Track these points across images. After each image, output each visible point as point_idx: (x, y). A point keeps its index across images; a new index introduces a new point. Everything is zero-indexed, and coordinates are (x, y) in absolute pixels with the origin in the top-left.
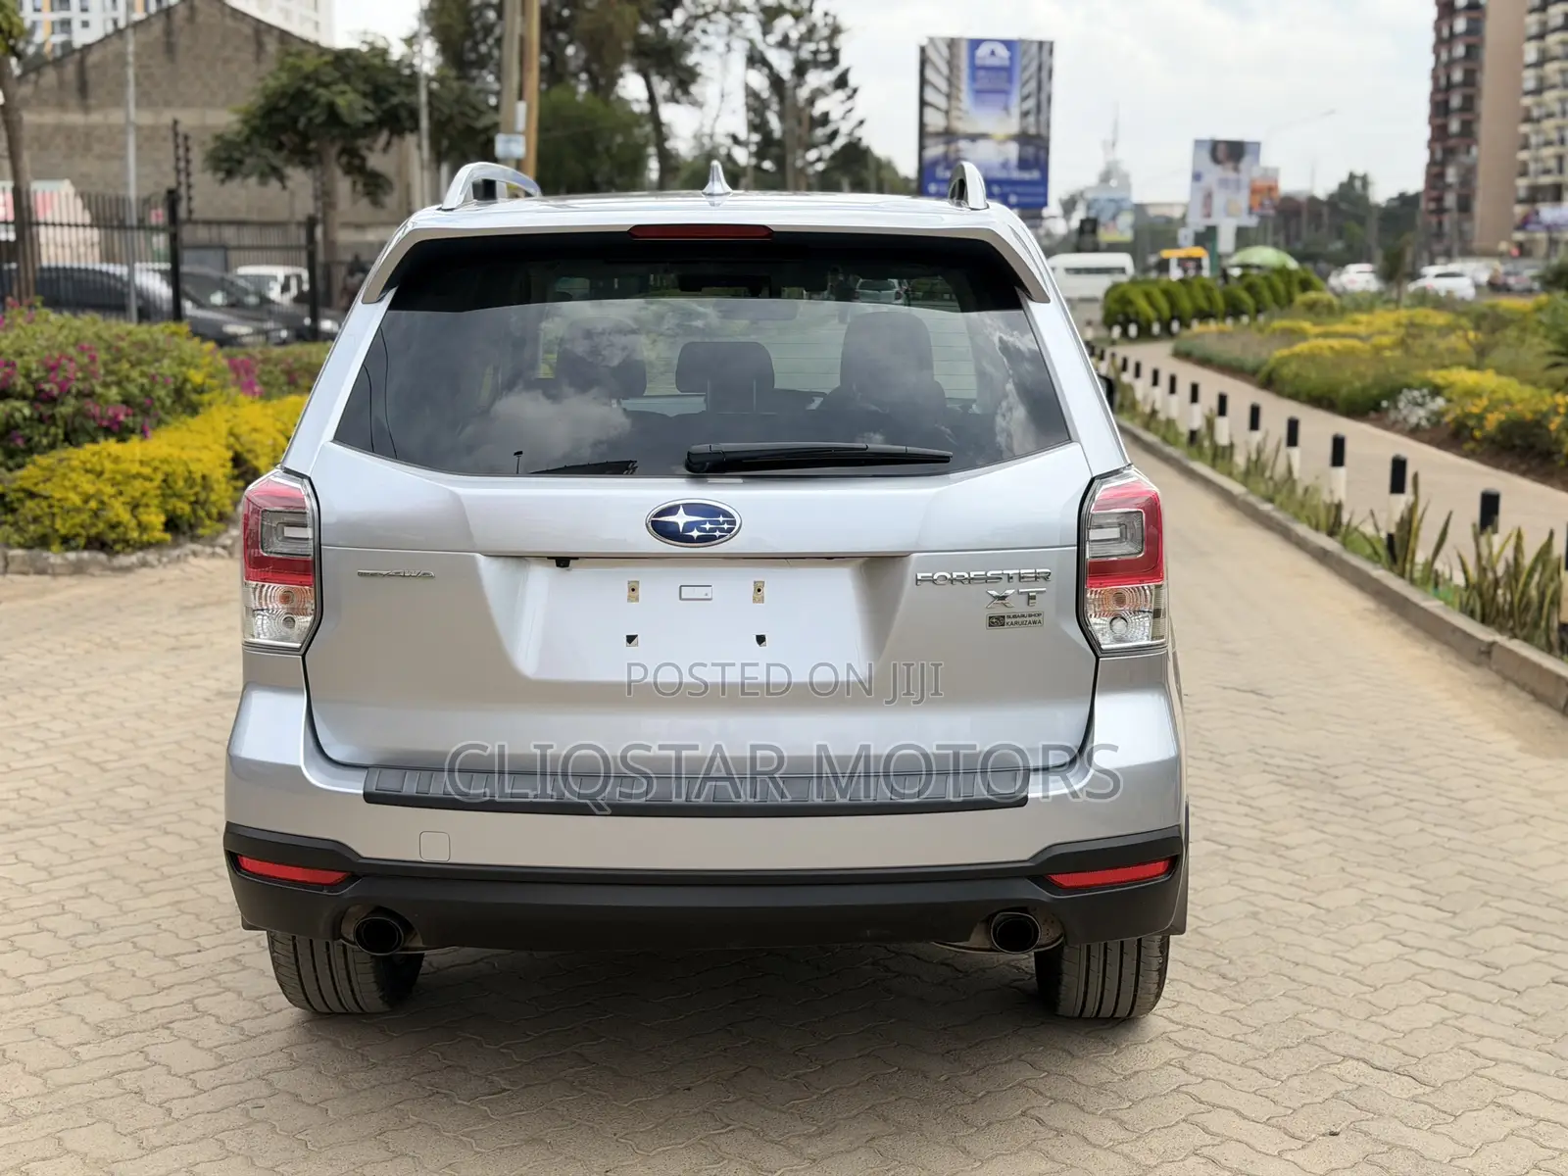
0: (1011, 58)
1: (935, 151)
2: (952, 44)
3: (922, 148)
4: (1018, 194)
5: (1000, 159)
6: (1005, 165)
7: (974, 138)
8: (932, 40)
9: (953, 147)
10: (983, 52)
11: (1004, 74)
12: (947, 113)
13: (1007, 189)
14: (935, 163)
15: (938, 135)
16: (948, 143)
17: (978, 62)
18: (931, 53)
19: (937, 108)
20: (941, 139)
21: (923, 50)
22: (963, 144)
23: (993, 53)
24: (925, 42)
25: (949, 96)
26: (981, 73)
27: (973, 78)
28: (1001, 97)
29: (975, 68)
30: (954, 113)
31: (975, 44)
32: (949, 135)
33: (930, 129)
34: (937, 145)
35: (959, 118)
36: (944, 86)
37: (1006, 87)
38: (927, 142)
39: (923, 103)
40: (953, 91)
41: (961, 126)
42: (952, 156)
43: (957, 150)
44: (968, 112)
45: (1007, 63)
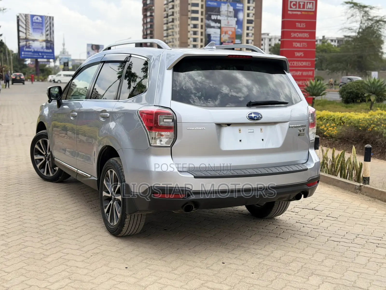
0: (42, 20)
1: (23, 43)
2: (26, 16)
3: (19, 43)
4: (46, 56)
5: (41, 46)
6: (42, 48)
7: (34, 40)
8: (20, 14)
9: (28, 43)
10: (35, 18)
11: (41, 24)
12: (26, 33)
13: (43, 54)
14: (23, 46)
15: (23, 39)
16: (26, 41)
17: (34, 21)
18: (20, 17)
19: (23, 32)
20: (24, 40)
21: (18, 17)
22: (31, 42)
23: (37, 19)
24: (18, 15)
25: (26, 29)
26: (34, 24)
27: (32, 25)
28: (41, 30)
29: (33, 22)
30: (28, 34)
31: (33, 16)
32: (26, 39)
33: (21, 38)
34: (23, 42)
35: (29, 35)
36: (24, 26)
37: (41, 28)
38: (21, 41)
39: (19, 31)
40: (27, 28)
41: (30, 37)
42: (28, 45)
43: (29, 44)
44: (31, 34)
45: (41, 21)
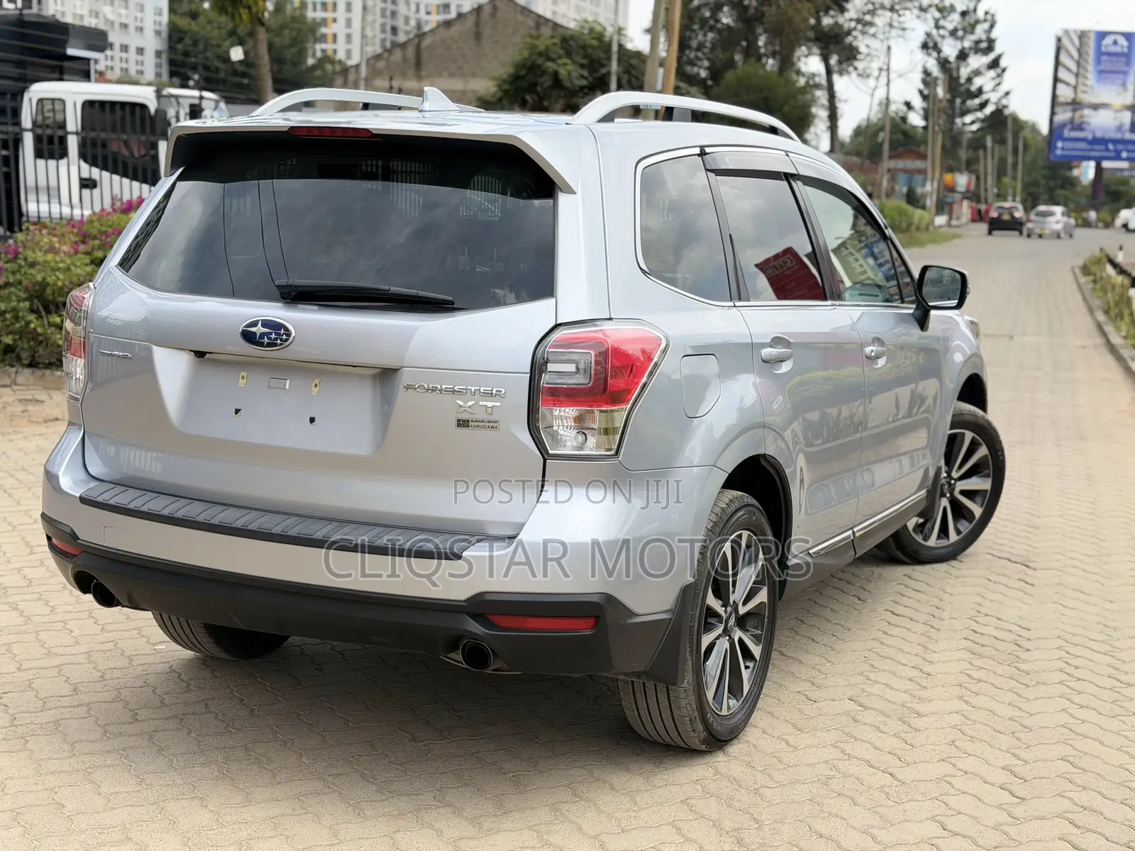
0: (1129, 48)
1: (1063, 116)
2: (1082, 35)
3: (1053, 113)
4: (1128, 151)
5: (1117, 123)
6: (1120, 128)
7: (1096, 107)
8: (1066, 32)
9: (1078, 114)
10: (1108, 41)
11: (1123, 59)
12: (1075, 88)
13: (1120, 147)
14: (1063, 125)
15: (1067, 104)
16: (1074, 111)
17: (1103, 49)
18: (1065, 42)
19: (1068, 84)
20: (1069, 108)
21: (1059, 40)
22: (1086, 112)
23: (1115, 43)
24: (1060, 34)
25: (1077, 75)
26: (1104, 58)
27: (1098, 61)
28: (1121, 76)
29: (1100, 53)
30: (1081, 88)
31: (1102, 35)
32: (1075, 105)
33: (1061, 99)
34: (1065, 112)
35: (1085, 92)
36: (1073, 67)
37: (1125, 69)
38: (1058, 109)
39: (1056, 80)
40: (1082, 71)
41: (1086, 98)
42: (1077, 121)
43: (1082, 116)
44: (1092, 87)
45: (1126, 50)
